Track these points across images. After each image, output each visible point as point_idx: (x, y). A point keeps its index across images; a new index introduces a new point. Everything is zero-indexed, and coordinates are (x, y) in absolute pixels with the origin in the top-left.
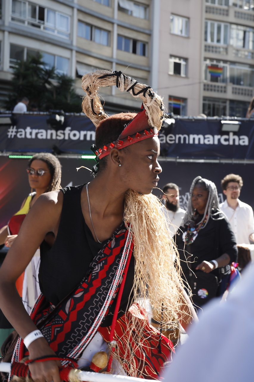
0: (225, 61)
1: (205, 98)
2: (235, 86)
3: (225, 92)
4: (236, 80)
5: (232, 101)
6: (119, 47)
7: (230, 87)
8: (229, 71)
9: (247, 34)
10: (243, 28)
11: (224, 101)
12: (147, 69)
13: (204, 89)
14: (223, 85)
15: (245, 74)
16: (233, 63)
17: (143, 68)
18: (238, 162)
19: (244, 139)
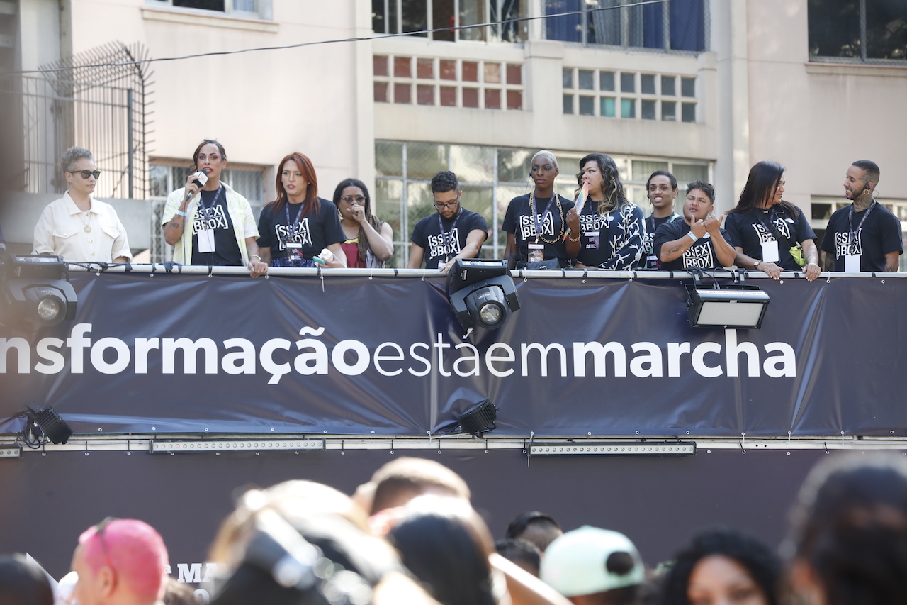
18: (761, 446)
19: (779, 353)
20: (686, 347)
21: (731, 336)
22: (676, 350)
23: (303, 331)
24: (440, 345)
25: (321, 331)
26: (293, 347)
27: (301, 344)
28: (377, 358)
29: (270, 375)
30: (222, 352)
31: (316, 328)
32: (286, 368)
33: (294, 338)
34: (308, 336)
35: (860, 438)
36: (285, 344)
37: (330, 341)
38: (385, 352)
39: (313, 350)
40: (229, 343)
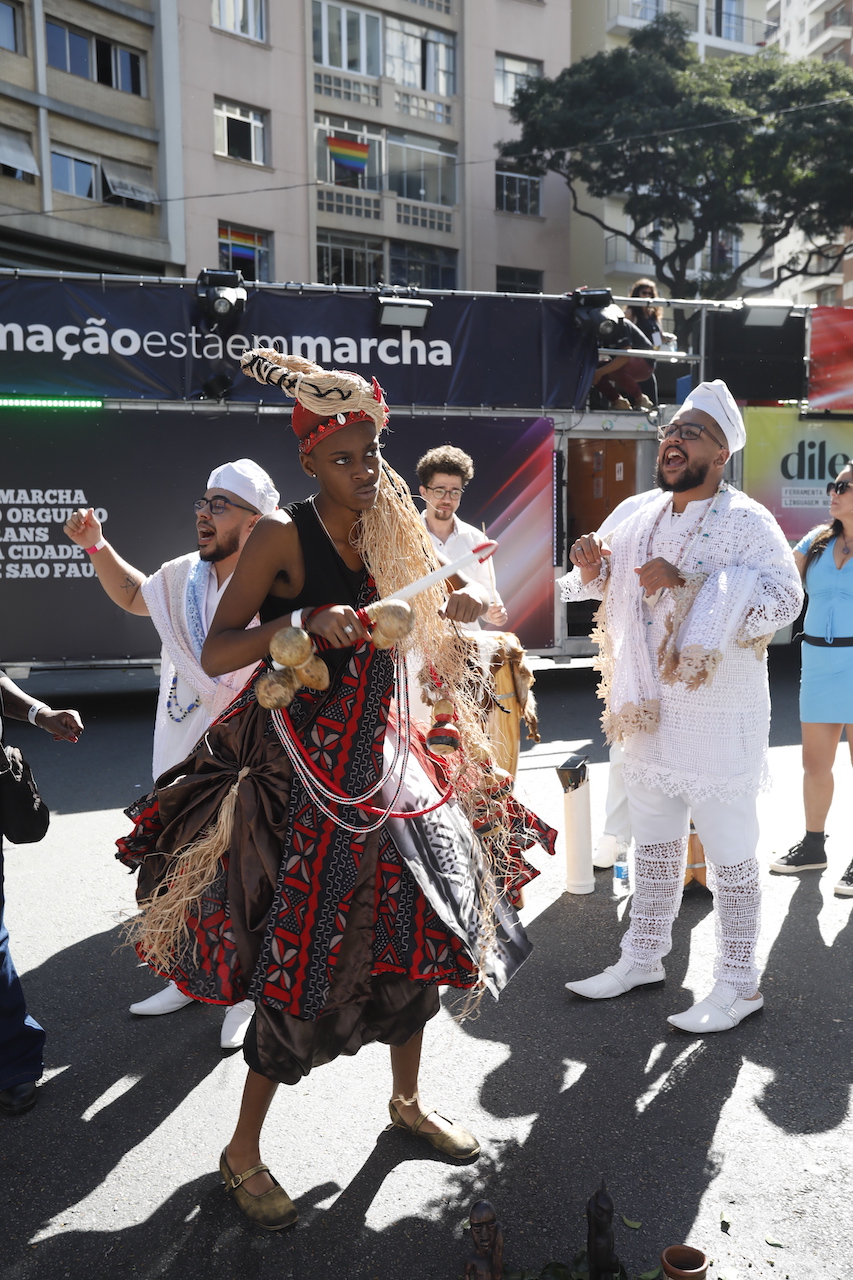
0: (375, 127)
1: (323, 233)
2: (405, 200)
3: (378, 215)
4: (406, 184)
5: (398, 244)
6: (55, 61)
7: (391, 203)
8: (387, 155)
9: (431, 48)
10: (417, 30)
11: (377, 241)
12: (148, 135)
13: (320, 207)
14: (372, 195)
15: (430, 168)
16: (397, 132)
17: (135, 132)
18: (426, 413)
19: (440, 348)
20: (374, 342)
21: (406, 334)
22: (367, 343)
23: (89, 321)
24: (193, 335)
25: (103, 322)
26: (82, 332)
27: (88, 331)
28: (146, 343)
29: (64, 354)
30: (26, 335)
31: (99, 319)
32: (76, 348)
33: (82, 326)
34: (93, 325)
35: (494, 409)
36: (75, 330)
37: (110, 330)
38: (151, 339)
39: (96, 335)
40: (32, 328)
